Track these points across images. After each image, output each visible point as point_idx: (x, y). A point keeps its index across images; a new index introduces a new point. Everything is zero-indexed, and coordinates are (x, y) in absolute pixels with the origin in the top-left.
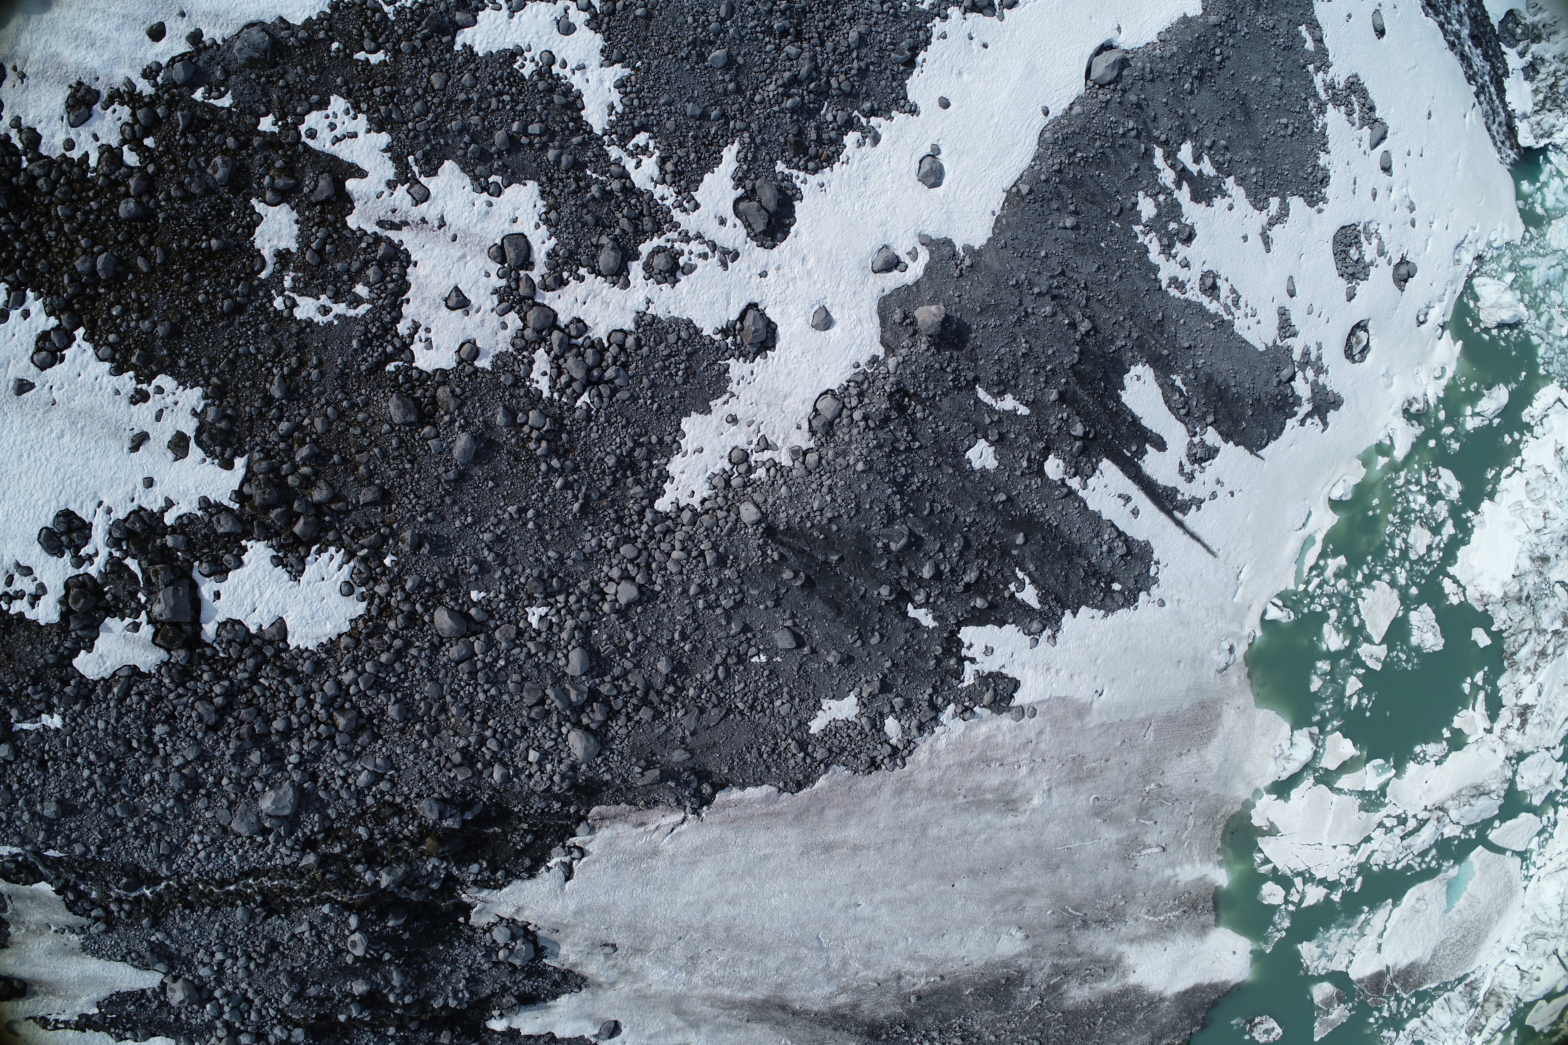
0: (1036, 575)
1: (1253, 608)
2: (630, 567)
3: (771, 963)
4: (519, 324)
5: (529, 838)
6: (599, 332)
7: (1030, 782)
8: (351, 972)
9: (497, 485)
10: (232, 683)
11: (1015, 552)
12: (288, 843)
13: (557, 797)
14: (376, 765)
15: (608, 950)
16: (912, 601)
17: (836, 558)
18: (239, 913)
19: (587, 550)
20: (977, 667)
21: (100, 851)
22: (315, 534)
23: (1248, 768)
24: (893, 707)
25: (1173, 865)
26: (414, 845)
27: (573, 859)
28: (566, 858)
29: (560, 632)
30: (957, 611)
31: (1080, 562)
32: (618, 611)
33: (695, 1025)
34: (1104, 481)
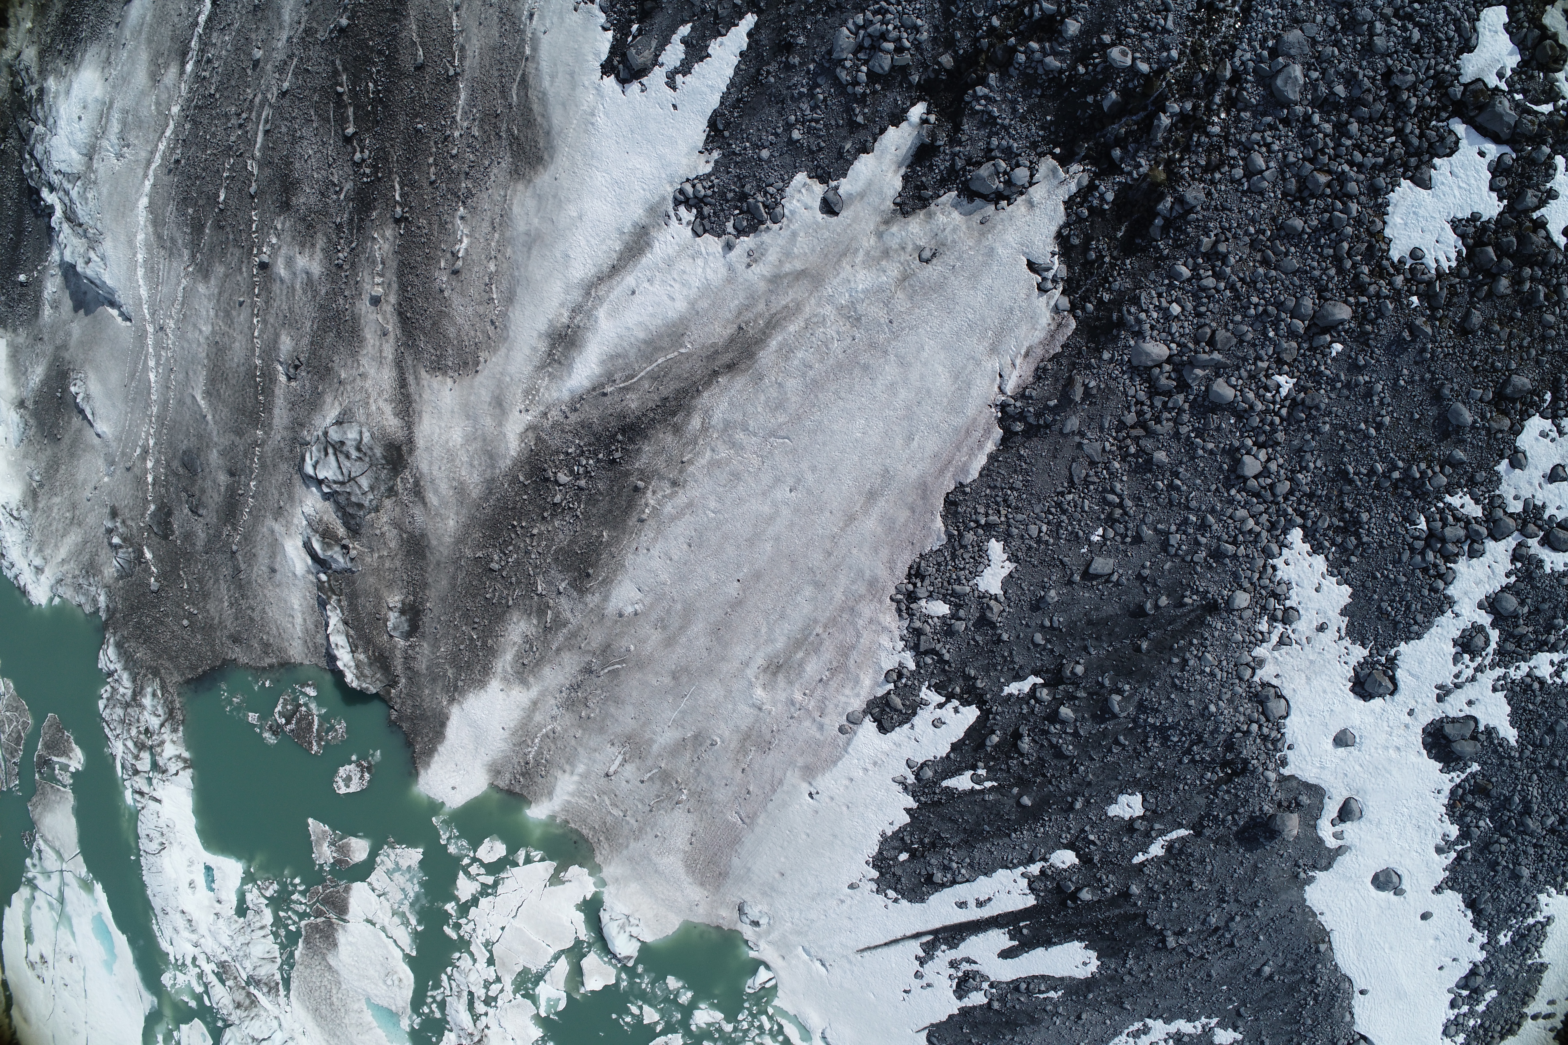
0: (978, 798)
1: (780, 960)
2: (1269, 481)
3: (792, 384)
4: (1510, 510)
5: (1093, 255)
6: (1462, 566)
7: (782, 696)
8: (1092, 30)
9: (1411, 419)
10: (1408, 114)
11: (1015, 790)
12: (1251, 64)
13: (1117, 303)
14: (1264, 179)
15: (927, 254)
16: (1043, 685)
17: (1145, 645)
19: (1308, 456)
20: (932, 707)
22: (1476, 260)
23: (634, 887)
24: (960, 619)
25: (585, 776)
26: (1170, 162)
27: (1044, 279)
28: (1050, 275)
29: (1257, 395)
30: (1002, 716)
31: (957, 840)
32: (1238, 449)
33: (775, 280)
34: (1014, 894)
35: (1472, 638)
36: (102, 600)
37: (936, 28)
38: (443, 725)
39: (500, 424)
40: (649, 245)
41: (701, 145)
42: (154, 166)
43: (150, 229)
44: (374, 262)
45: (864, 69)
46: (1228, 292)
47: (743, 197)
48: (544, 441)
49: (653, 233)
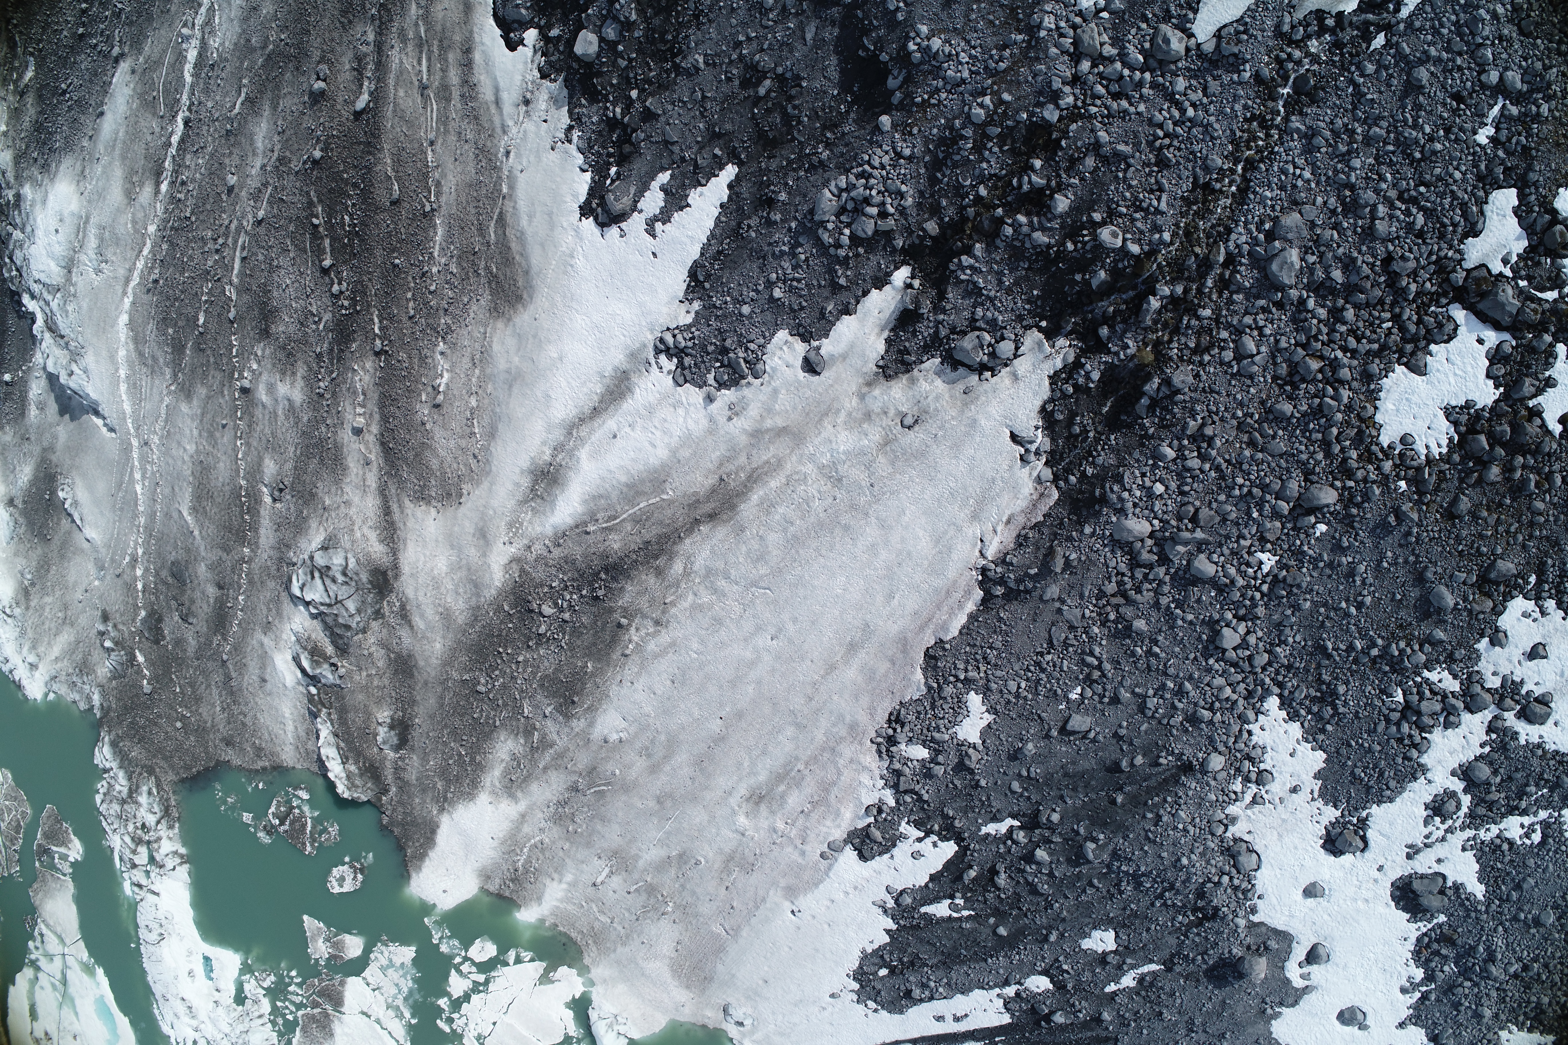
0: (956, 925)
2: (1248, 653)
3: (774, 538)
4: (1488, 685)
5: (1077, 429)
6: (1437, 736)
7: (765, 824)
8: (1081, 207)
9: (1393, 599)
10: (1406, 300)
11: (992, 920)
12: (1246, 247)
13: (1101, 478)
14: (1254, 363)
15: (909, 421)
16: (1020, 828)
17: (1119, 799)
18: (1219, 162)
19: (1288, 631)
20: (911, 840)
21: (1352, 82)
22: (1468, 448)
23: (621, 988)
24: (939, 764)
25: (573, 885)
26: (1157, 343)
27: (1027, 451)
28: (1033, 447)
29: (1238, 570)
30: (980, 854)
31: (935, 961)
32: (1218, 621)
33: (757, 434)
34: (991, 1012)
35: (1444, 803)
36: (96, 699)
37: (921, 193)
38: (433, 832)
39: (484, 555)
40: (629, 390)
41: (681, 295)
42: (132, 284)
43: (132, 346)
44: (355, 393)
45: (847, 231)
46: (1213, 474)
47: (725, 351)
48: (527, 574)
49: (634, 379)
